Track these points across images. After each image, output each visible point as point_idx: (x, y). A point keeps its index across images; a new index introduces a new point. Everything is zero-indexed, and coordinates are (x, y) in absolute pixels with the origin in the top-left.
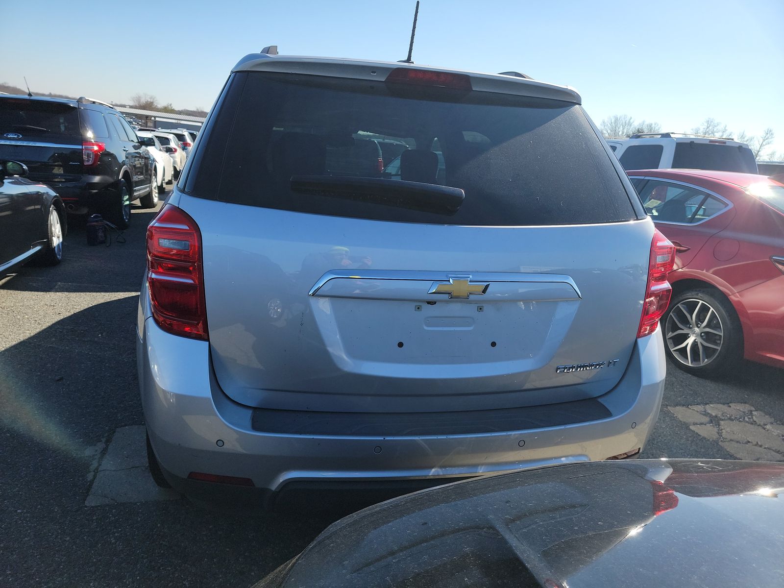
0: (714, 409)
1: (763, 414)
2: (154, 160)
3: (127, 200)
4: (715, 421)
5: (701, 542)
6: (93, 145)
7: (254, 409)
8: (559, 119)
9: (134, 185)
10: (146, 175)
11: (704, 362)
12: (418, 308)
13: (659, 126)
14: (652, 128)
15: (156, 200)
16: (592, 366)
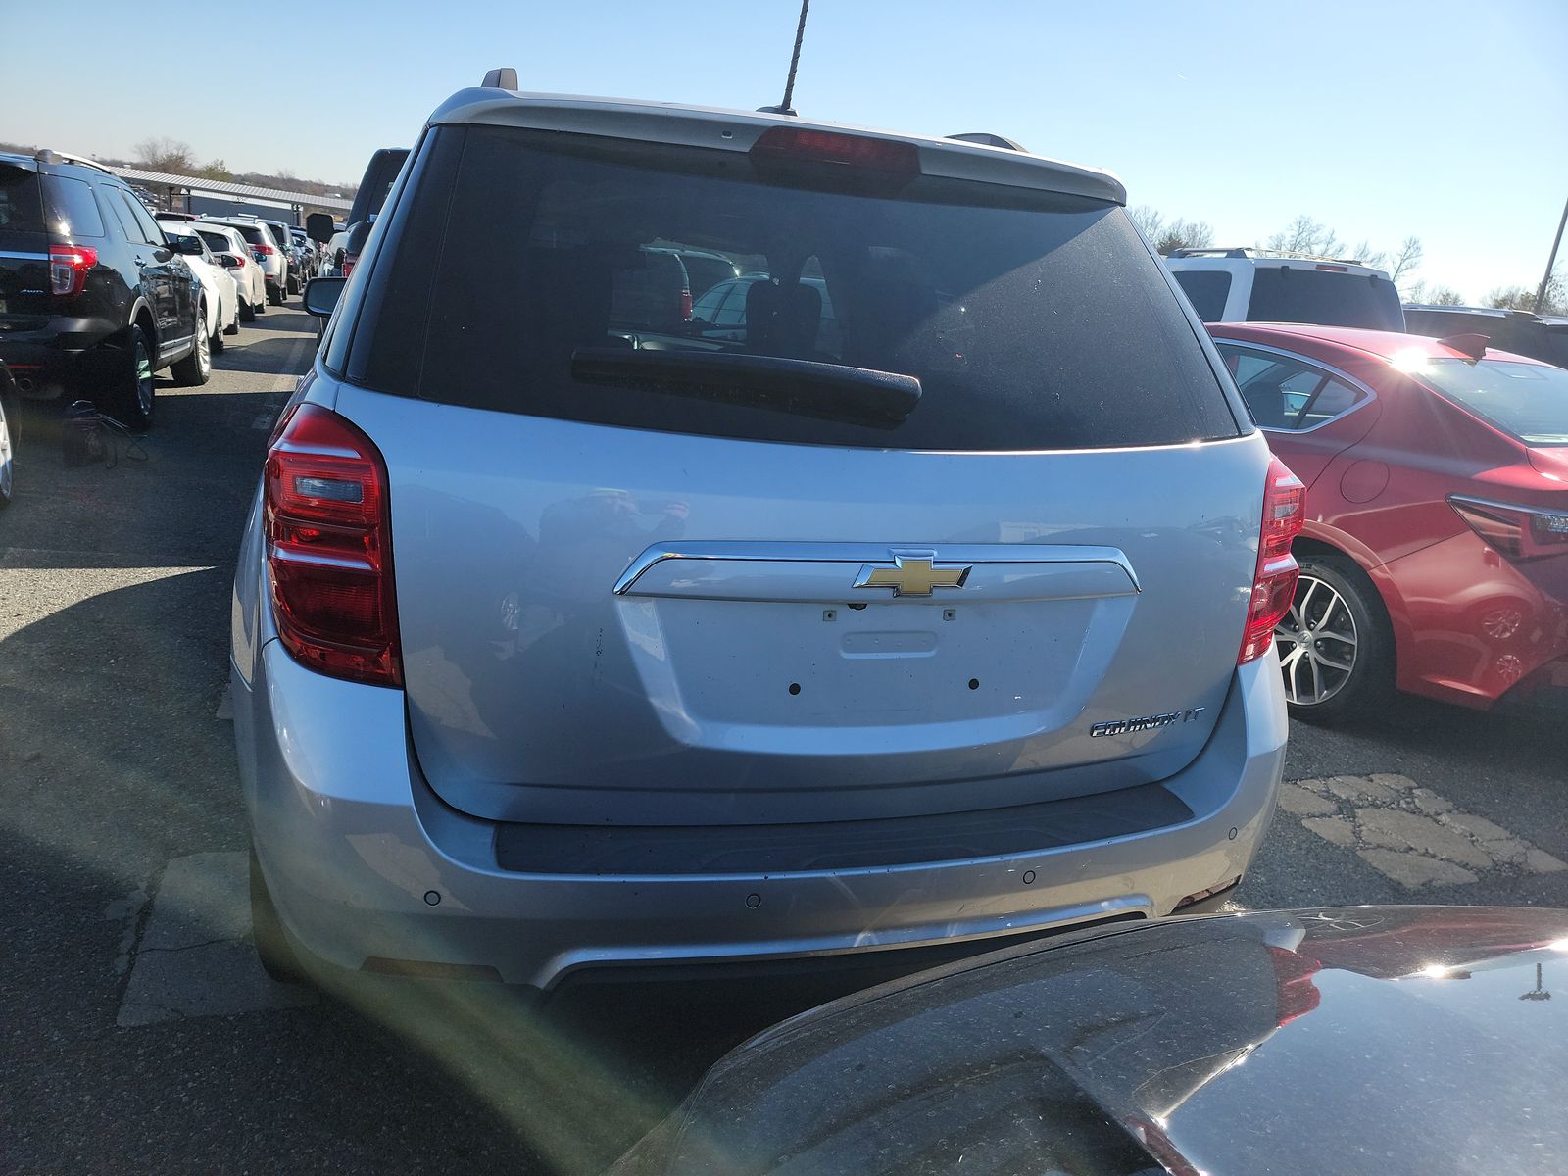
0: (1344, 787)
1: (1434, 795)
2: (200, 285)
3: (145, 370)
4: (1346, 809)
5: (1454, 1086)
6: (72, 251)
7: (498, 824)
8: (1088, 235)
9: (160, 335)
10: (183, 316)
11: (1322, 696)
12: (830, 616)
13: (1209, 230)
14: (1196, 233)
15: (205, 368)
16: (1156, 721)
